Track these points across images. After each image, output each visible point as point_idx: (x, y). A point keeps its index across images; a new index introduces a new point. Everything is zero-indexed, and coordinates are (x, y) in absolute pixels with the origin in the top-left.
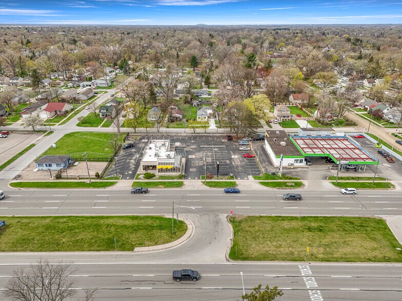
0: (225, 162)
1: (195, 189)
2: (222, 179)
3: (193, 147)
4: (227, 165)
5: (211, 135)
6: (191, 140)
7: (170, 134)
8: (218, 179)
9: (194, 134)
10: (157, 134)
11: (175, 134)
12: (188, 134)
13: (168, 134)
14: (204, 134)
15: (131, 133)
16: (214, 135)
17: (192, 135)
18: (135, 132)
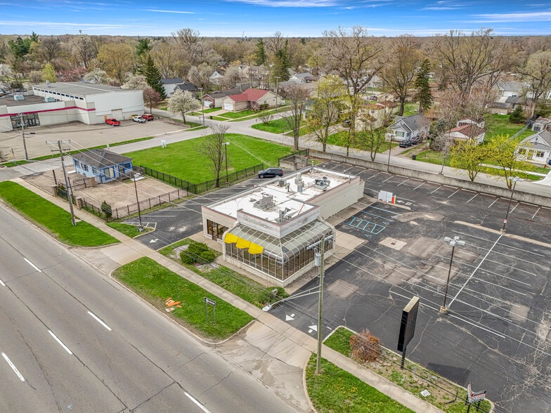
0: (503, 311)
1: (254, 379)
2: (415, 390)
3: (428, 216)
4: (503, 325)
5: (527, 199)
6: (444, 197)
7: (397, 171)
8: (395, 378)
9: (466, 186)
10: (368, 165)
11: (410, 174)
12: (447, 182)
13: (393, 170)
14: (499, 192)
15: (314, 151)
16: (539, 201)
17: (460, 185)
18: (324, 152)
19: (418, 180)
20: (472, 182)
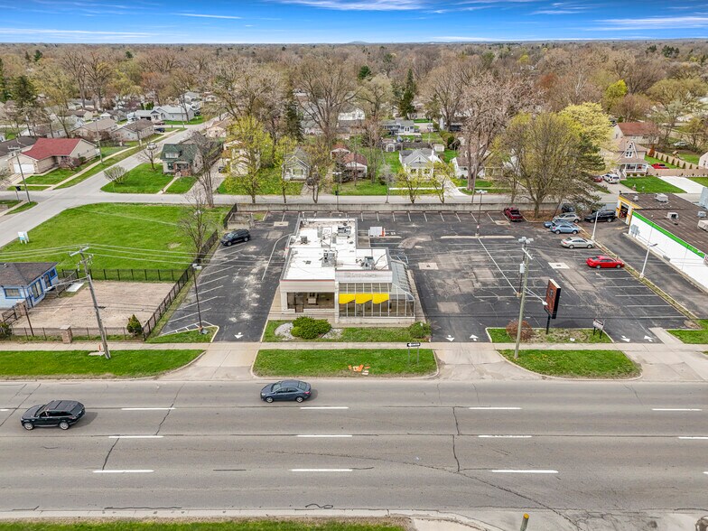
2: (567, 340)
5: (460, 208)
6: (406, 221)
7: (347, 208)
8: (552, 341)
9: (412, 208)
10: (314, 208)
11: (359, 208)
12: (395, 208)
13: (341, 208)
14: (439, 208)
15: (244, 205)
16: (468, 208)
17: (407, 208)
18: (254, 204)
19: (369, 212)
20: (413, 203)
